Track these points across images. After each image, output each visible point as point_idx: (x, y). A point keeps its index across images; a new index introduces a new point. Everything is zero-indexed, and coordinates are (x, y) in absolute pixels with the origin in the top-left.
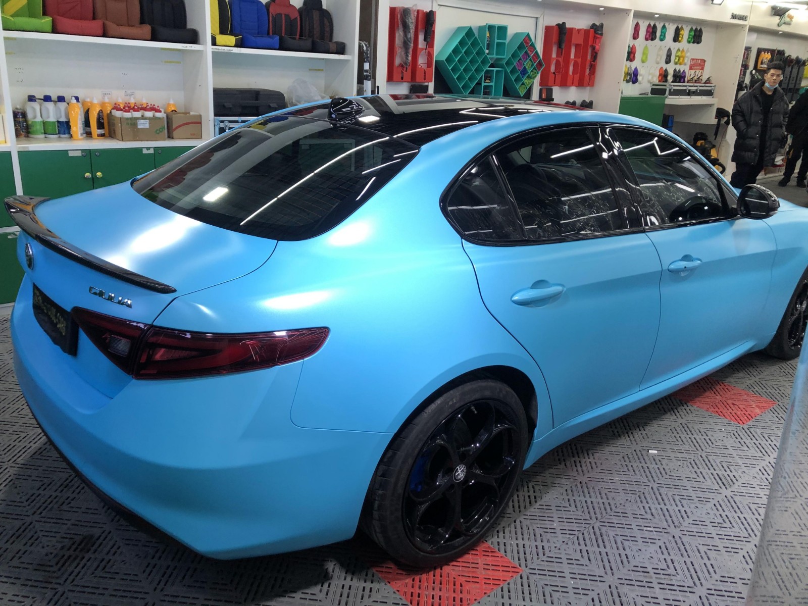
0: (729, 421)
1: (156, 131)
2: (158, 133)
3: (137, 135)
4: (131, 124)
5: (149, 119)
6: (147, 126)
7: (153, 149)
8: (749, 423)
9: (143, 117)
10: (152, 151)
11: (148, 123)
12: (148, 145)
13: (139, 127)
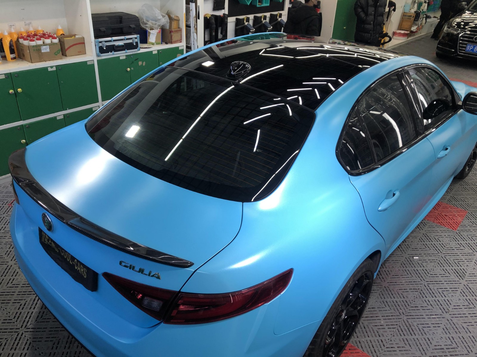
0: (447, 229)
1: (55, 54)
2: (56, 55)
3: (42, 57)
4: (37, 50)
5: (49, 45)
6: (48, 50)
7: (55, 67)
8: (458, 229)
9: (44, 44)
10: (54, 69)
11: (49, 48)
12: (51, 64)
13: (43, 51)
